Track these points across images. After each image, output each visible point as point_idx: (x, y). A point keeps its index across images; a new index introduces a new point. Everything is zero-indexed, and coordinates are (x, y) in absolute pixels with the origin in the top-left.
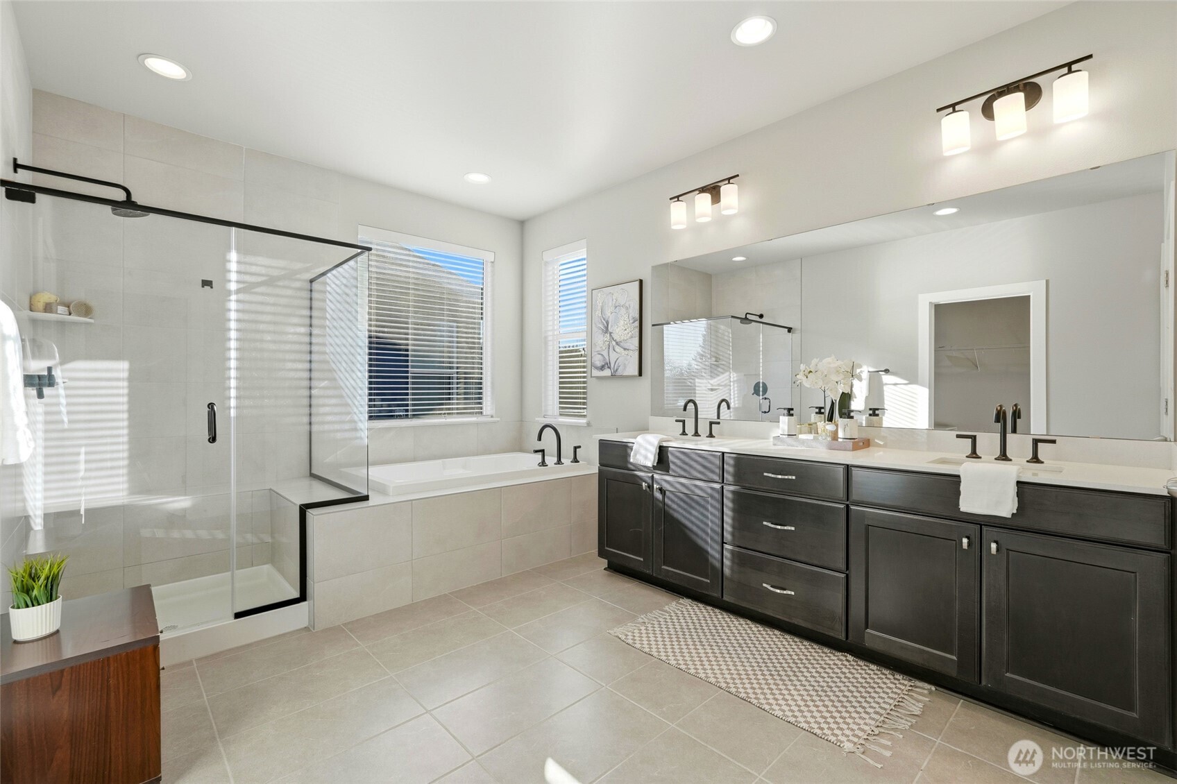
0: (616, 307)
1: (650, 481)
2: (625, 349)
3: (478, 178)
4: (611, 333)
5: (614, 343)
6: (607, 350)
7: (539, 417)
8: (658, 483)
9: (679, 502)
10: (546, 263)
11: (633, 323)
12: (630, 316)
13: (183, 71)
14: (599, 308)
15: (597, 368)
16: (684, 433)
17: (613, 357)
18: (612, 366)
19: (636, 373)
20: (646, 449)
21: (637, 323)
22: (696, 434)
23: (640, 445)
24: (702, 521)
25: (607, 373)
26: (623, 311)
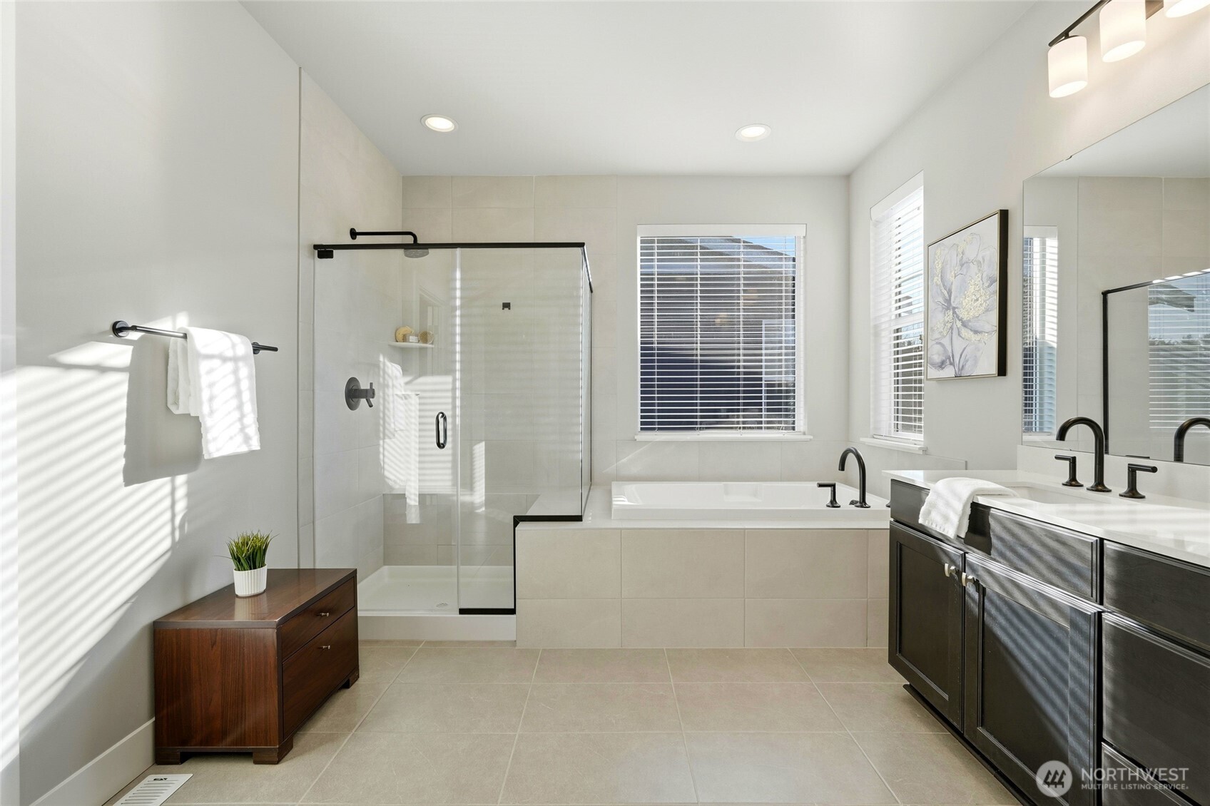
0: (962, 265)
1: (960, 562)
2: (976, 332)
3: (753, 132)
4: (954, 308)
5: (959, 324)
6: (948, 338)
7: (867, 437)
8: (974, 570)
9: (1009, 614)
10: (877, 223)
11: (989, 286)
12: (984, 275)
13: (451, 123)
14: (939, 271)
15: (933, 365)
16: (1073, 482)
17: (958, 345)
18: (957, 360)
19: (993, 369)
20: (948, 504)
21: (996, 286)
22: (1099, 486)
23: (938, 495)
24: (1054, 670)
25: (949, 372)
26: (974, 268)
